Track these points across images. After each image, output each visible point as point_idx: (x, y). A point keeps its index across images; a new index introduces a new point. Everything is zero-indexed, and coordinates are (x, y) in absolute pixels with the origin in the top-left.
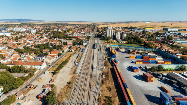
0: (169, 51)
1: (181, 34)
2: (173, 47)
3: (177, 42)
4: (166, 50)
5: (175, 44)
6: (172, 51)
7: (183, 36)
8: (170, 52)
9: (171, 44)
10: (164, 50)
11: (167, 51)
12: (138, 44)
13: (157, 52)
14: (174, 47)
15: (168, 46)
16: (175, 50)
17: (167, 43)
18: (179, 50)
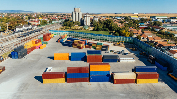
0: (155, 41)
1: (171, 21)
2: (162, 35)
3: (168, 28)
4: (148, 40)
5: (165, 30)
6: (160, 41)
7: (174, 22)
8: (156, 43)
9: (158, 30)
10: (146, 40)
11: (152, 41)
12: (108, 31)
13: (131, 43)
14: (164, 34)
15: (153, 34)
16: (166, 39)
17: (152, 30)
18: (172, 40)
